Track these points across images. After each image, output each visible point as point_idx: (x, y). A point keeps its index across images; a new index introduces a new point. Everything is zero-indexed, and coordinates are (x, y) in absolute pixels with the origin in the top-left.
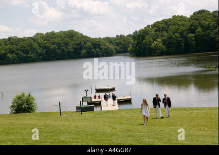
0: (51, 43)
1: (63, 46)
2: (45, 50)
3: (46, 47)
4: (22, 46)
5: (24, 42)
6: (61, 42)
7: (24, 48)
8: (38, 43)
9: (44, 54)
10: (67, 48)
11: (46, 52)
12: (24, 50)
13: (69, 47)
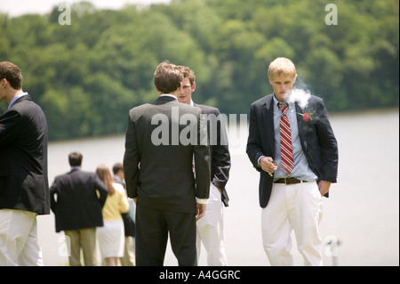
0: (259, 30)
1: (321, 44)
2: (228, 69)
3: (236, 54)
4: (118, 47)
5: (130, 27)
6: (311, 26)
7: (128, 56)
8: (195, 33)
9: (225, 90)
10: (340, 54)
11: (236, 77)
12: (125, 72)
13: (352, 51)
